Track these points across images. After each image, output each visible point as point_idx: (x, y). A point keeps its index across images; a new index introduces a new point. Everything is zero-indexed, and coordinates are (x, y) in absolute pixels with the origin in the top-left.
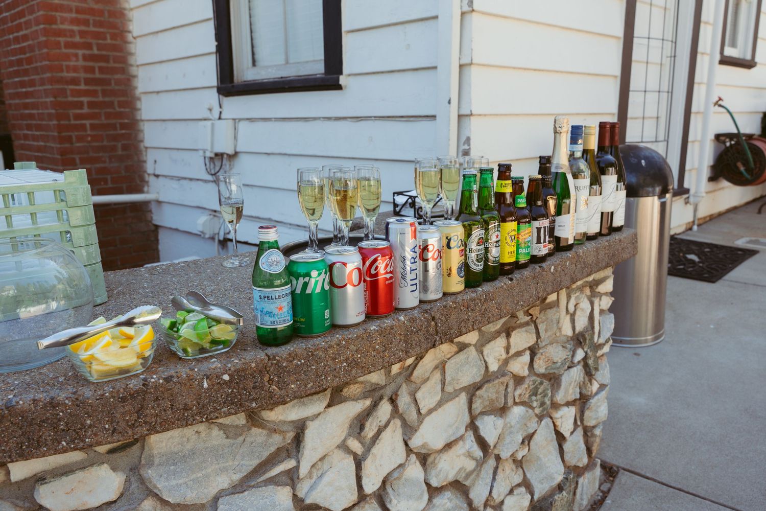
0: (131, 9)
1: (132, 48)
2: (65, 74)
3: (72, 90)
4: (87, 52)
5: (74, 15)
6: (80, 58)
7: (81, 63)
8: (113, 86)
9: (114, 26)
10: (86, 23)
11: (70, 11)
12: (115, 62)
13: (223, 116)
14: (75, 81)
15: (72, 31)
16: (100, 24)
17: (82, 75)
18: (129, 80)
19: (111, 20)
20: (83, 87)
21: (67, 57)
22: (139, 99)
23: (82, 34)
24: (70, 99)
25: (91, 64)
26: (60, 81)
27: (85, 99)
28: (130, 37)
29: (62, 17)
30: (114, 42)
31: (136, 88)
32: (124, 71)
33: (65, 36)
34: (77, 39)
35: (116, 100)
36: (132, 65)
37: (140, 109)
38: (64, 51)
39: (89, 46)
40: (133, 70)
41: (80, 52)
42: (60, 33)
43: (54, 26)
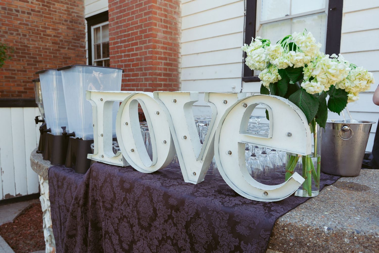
0: (181, 43)
1: (180, 60)
2: (157, 71)
3: (159, 78)
4: (165, 61)
5: (162, 45)
6: (163, 64)
7: (163, 66)
8: (173, 77)
9: (175, 51)
10: (166, 48)
11: (161, 43)
12: (174, 66)
13: (243, 91)
14: (160, 75)
15: (161, 52)
16: (171, 49)
17: (163, 72)
18: (178, 74)
19: (174, 48)
20: (162, 77)
21: (158, 64)
22: (181, 83)
23: (165, 53)
24: (158, 82)
25: (166, 67)
26: (155, 74)
27: (163, 83)
28: (180, 56)
29: (158, 46)
30: (174, 57)
31: (180, 78)
32: (176, 70)
33: (159, 54)
34: (163, 56)
35: (173, 83)
36: (179, 68)
37: (180, 88)
38: (158, 61)
39: (166, 59)
40: (180, 70)
41: (163, 61)
42: (157, 53)
43: (155, 50)
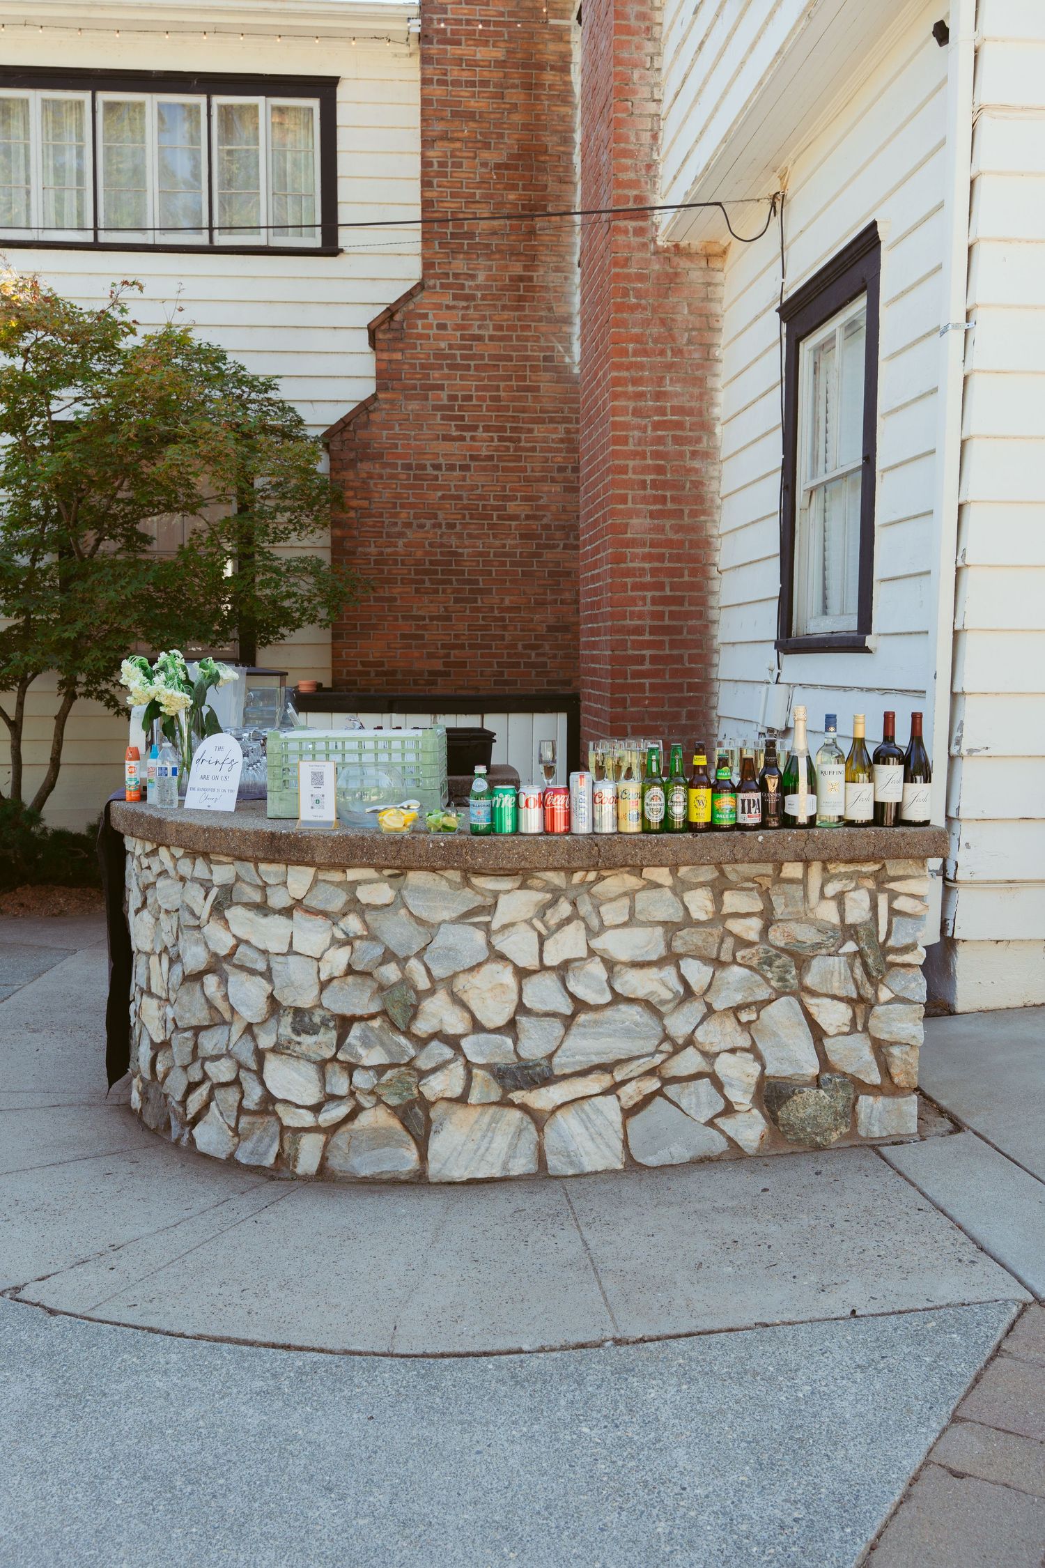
0: (720, 536)
1: (715, 585)
2: (628, 622)
3: (633, 642)
4: (657, 594)
5: (647, 550)
6: (648, 601)
7: (649, 607)
8: (685, 635)
9: (694, 559)
10: (661, 558)
11: (644, 545)
12: (690, 605)
13: (781, 680)
14: (638, 630)
15: (644, 569)
16: (677, 558)
17: (648, 622)
18: (706, 627)
19: (692, 551)
20: (647, 637)
21: (633, 601)
22: (717, 652)
23: (654, 571)
24: (630, 652)
25: (660, 608)
26: (621, 630)
27: (647, 653)
28: (714, 572)
29: (632, 554)
30: (692, 579)
31: (715, 637)
32: (701, 615)
33: (634, 576)
34: (648, 579)
35: (686, 653)
36: (712, 608)
37: (717, 665)
38: (630, 593)
39: (660, 586)
40: (713, 615)
41: (649, 594)
42: (629, 573)
43: (623, 565)
